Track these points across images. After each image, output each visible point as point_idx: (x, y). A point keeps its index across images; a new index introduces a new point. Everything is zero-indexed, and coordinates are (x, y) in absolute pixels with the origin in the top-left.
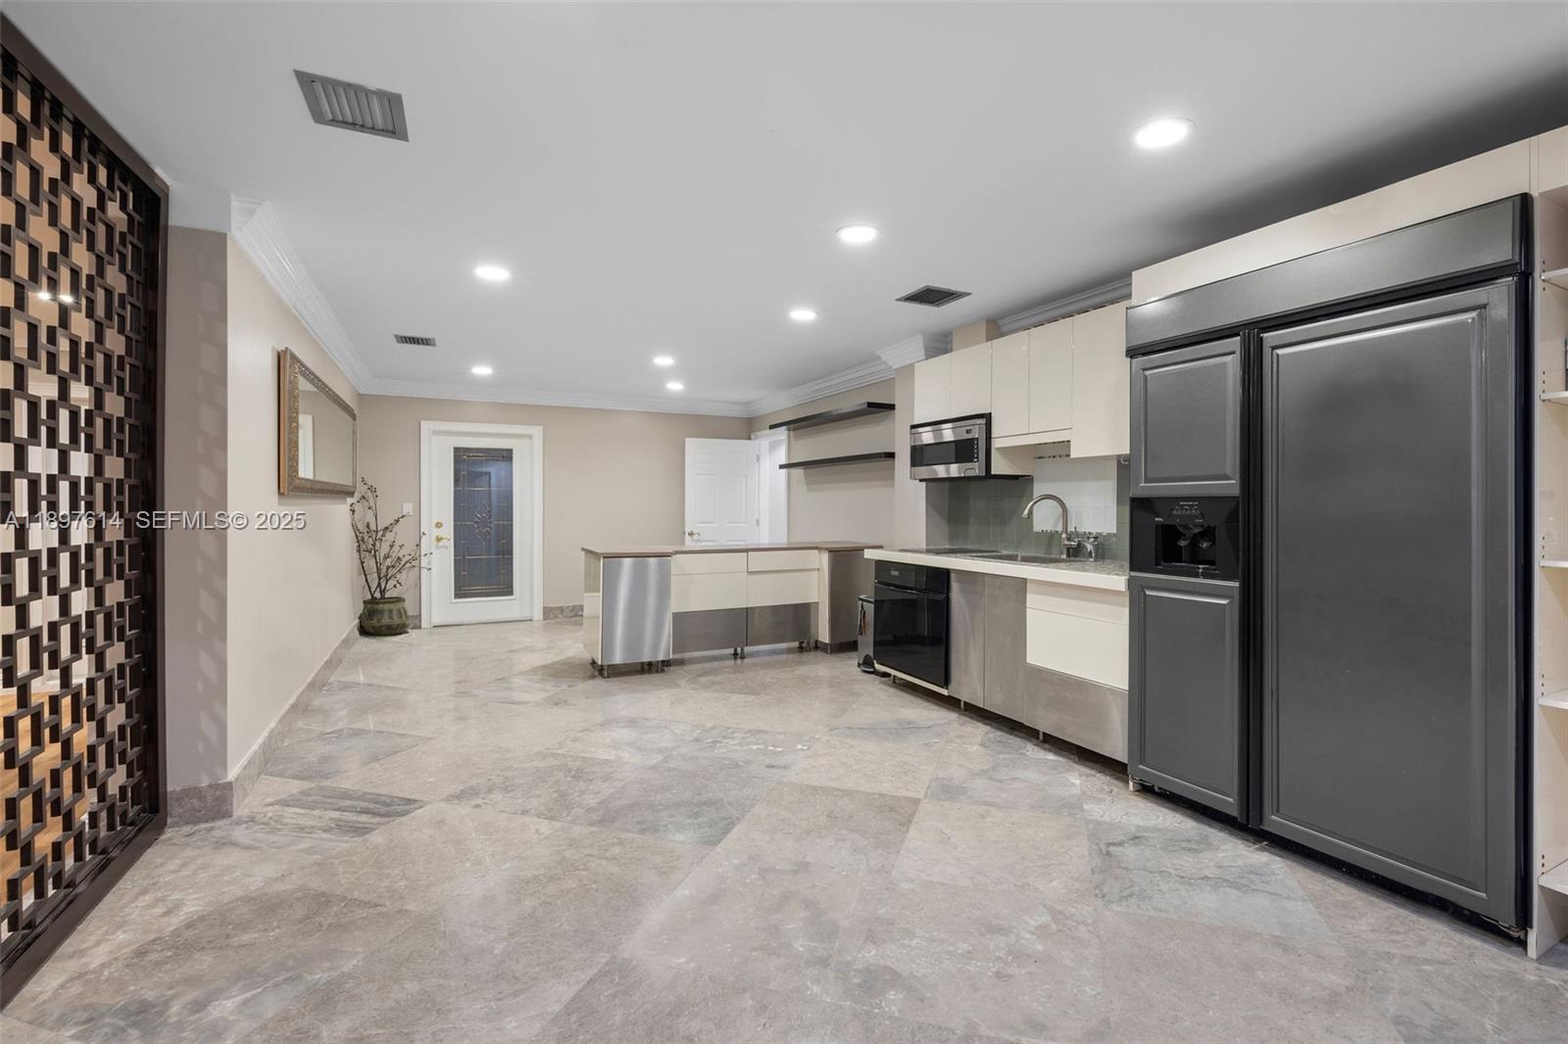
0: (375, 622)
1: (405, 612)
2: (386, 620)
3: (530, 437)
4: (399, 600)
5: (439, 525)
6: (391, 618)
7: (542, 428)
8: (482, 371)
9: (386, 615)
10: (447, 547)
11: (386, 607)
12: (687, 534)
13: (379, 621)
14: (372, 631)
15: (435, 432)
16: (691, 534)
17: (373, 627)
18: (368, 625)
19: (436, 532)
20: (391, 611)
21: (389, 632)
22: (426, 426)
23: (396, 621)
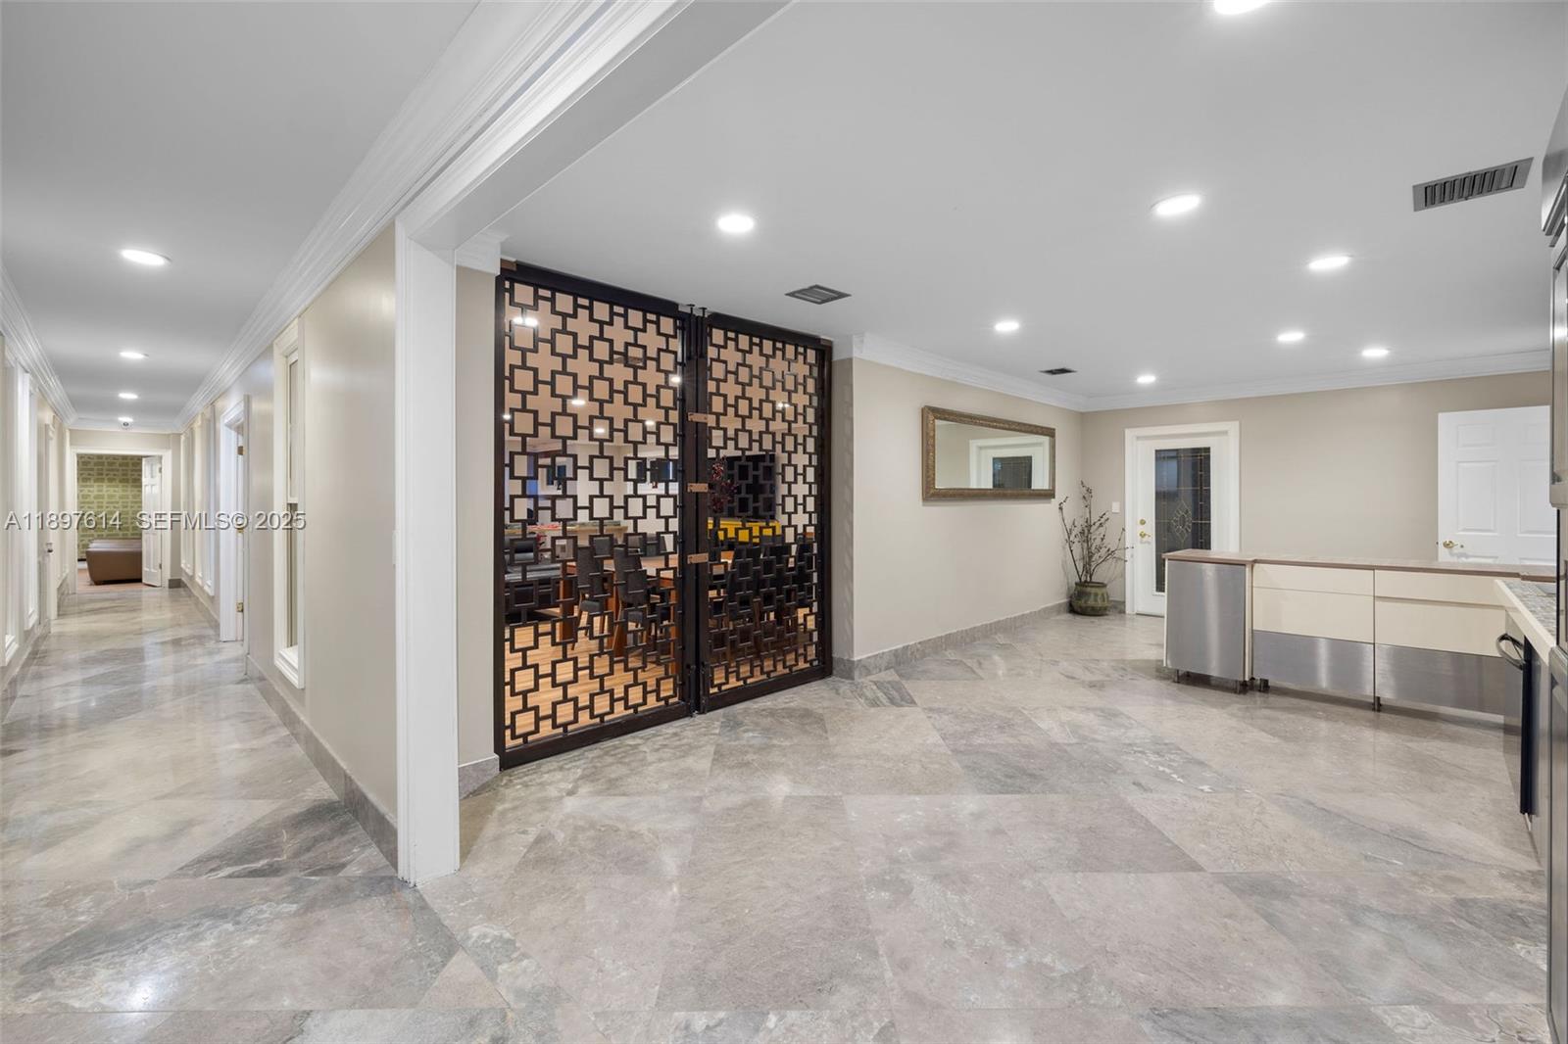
0: (1082, 603)
1: (1108, 597)
2: (1091, 602)
3: (1225, 433)
4: (1102, 585)
5: (1143, 522)
6: (1096, 600)
7: (1237, 423)
8: (1146, 379)
9: (1092, 597)
10: (1149, 543)
11: (1093, 590)
12: (1441, 546)
13: (1085, 602)
14: (1079, 610)
15: (1138, 438)
16: (1446, 545)
17: (1081, 607)
18: (1078, 604)
19: (1141, 529)
20: (1096, 595)
21: (1092, 613)
22: (1130, 434)
23: (1100, 603)
